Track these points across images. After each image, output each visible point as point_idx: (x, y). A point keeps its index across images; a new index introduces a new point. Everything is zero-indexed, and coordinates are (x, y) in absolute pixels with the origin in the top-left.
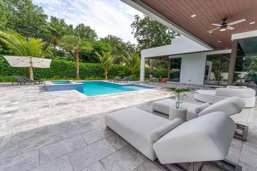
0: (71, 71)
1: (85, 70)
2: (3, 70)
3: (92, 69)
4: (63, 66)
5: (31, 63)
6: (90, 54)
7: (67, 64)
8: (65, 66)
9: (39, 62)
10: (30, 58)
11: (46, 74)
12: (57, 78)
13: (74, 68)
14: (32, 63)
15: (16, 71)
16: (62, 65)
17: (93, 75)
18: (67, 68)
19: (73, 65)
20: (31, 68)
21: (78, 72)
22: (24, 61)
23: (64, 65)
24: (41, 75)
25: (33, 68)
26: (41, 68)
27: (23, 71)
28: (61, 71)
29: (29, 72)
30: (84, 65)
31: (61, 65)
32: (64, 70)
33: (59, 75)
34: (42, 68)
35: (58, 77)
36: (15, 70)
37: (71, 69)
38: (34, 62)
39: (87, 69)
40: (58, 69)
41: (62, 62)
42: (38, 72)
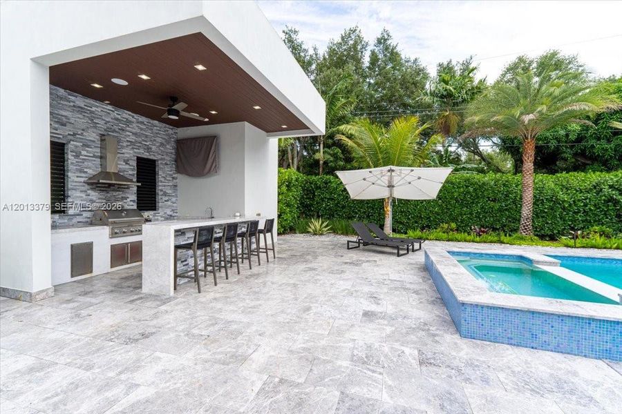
0: (497, 206)
1: (557, 202)
2: (341, 206)
3: (589, 196)
4: (469, 192)
5: (391, 186)
6: (572, 137)
7: (484, 184)
8: (475, 190)
9: (410, 183)
10: (389, 174)
11: (421, 216)
12: (452, 230)
13: (507, 196)
14: (393, 186)
15: (361, 208)
16: (467, 187)
17: (600, 222)
18: (483, 197)
19: (504, 185)
20: (388, 202)
21: (527, 211)
22: (377, 182)
23: (471, 189)
24: (409, 219)
25: (394, 200)
26: (409, 201)
27: (373, 209)
28: (462, 206)
29: (384, 210)
30: (549, 181)
31: (462, 190)
32: (473, 203)
33: (454, 220)
34: (412, 200)
35: (453, 225)
36: (359, 207)
37: (494, 200)
38: (399, 184)
39: (562, 196)
40: (453, 202)
41: (467, 180)
42: (402, 212)
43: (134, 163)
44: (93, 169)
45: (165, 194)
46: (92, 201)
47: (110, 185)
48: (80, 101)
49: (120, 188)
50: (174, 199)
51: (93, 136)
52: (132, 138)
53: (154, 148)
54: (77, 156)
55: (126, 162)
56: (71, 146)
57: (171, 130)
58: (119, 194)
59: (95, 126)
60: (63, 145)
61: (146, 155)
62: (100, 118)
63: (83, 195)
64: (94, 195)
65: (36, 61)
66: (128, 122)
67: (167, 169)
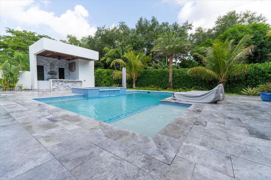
21: (170, 80)
43: (58, 69)
44: (49, 70)
45: (66, 76)
46: (49, 77)
47: (52, 74)
48: (46, 58)
49: (55, 74)
50: (69, 77)
51: (49, 64)
52: (58, 64)
53: (63, 66)
54: (46, 68)
55: (56, 69)
56: (44, 66)
57: (68, 61)
58: (55, 75)
59: (49, 62)
60: (43, 66)
61: (61, 67)
62: (50, 61)
63: (47, 75)
64: (49, 75)
65: (34, 54)
66: (56, 61)
67: (67, 70)
